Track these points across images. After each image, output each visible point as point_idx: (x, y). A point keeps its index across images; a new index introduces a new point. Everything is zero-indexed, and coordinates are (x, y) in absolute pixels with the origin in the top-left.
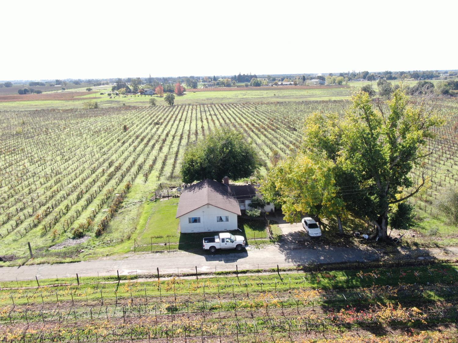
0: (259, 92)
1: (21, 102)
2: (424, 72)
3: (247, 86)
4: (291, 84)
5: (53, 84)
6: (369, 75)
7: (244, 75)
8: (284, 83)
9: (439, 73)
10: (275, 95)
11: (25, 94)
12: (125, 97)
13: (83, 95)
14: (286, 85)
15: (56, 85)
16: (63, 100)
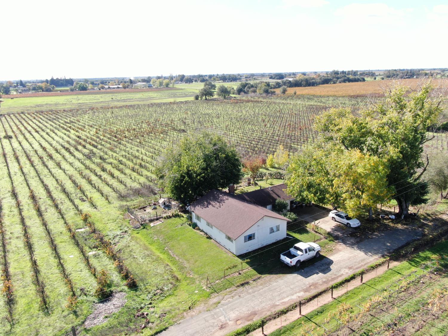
2: (230, 75)
3: (72, 90)
4: (118, 88)
6: (186, 77)
7: (57, 79)
8: (111, 87)
9: (241, 76)
10: (112, 99)
14: (114, 88)
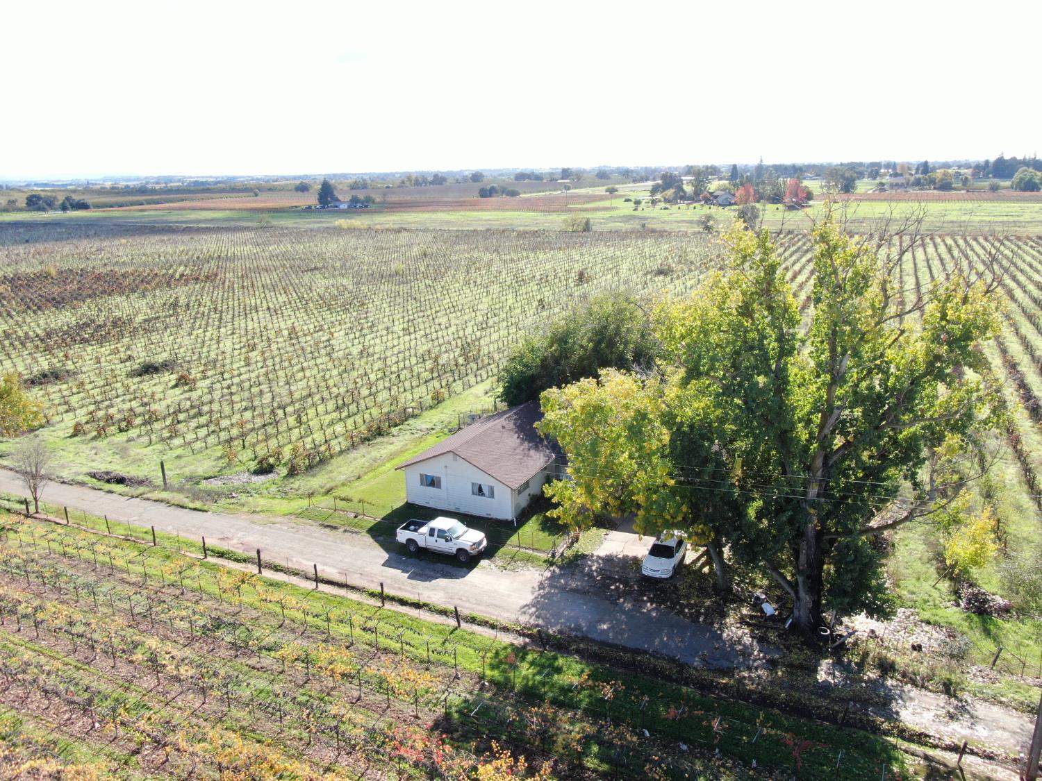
0: (1017, 205)
1: (468, 213)
3: (994, 189)
5: (556, 177)
11: (490, 196)
12: (666, 209)
13: (589, 202)
15: (562, 178)
16: (541, 211)
